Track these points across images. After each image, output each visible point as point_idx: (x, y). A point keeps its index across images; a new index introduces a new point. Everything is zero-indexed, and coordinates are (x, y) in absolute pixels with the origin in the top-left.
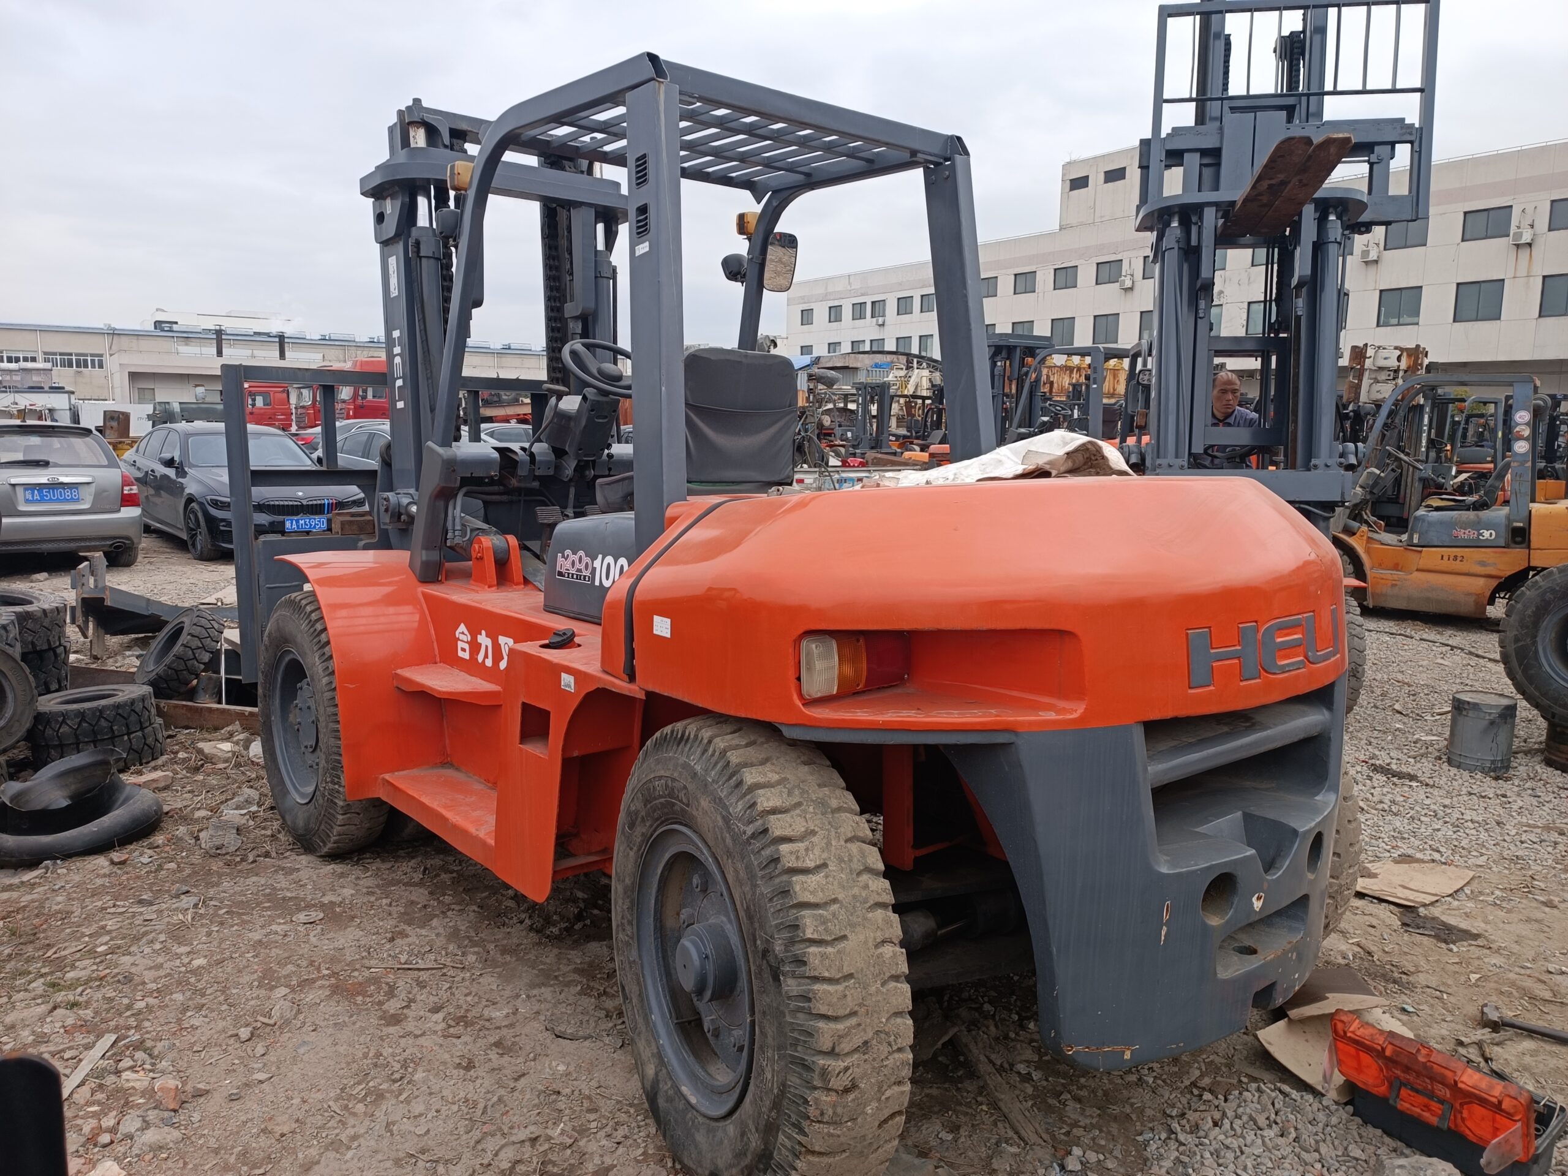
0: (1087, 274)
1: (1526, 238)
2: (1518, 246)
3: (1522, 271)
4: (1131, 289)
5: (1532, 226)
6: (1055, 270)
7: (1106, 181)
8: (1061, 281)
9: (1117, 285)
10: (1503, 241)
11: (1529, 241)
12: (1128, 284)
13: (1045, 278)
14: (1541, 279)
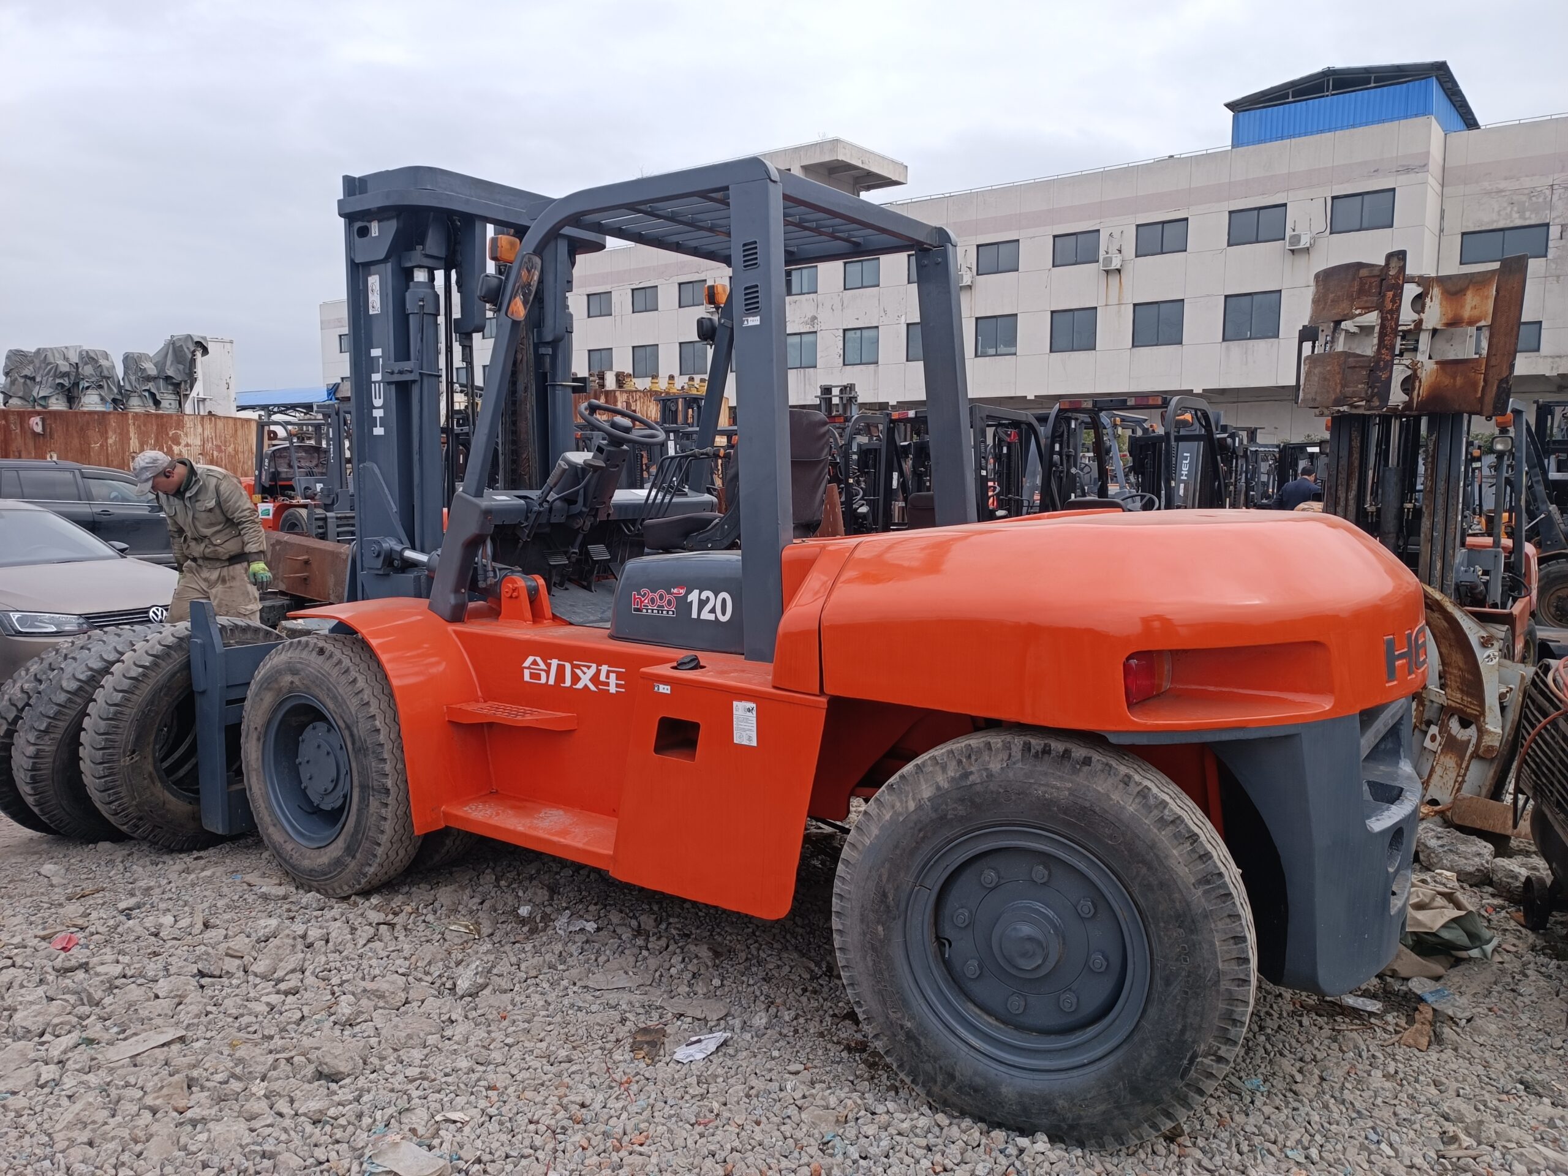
1: (1116, 264)
2: (1107, 272)
3: (1113, 300)
5: (1120, 251)
10: (1093, 266)
11: (1118, 267)
14: (1131, 307)
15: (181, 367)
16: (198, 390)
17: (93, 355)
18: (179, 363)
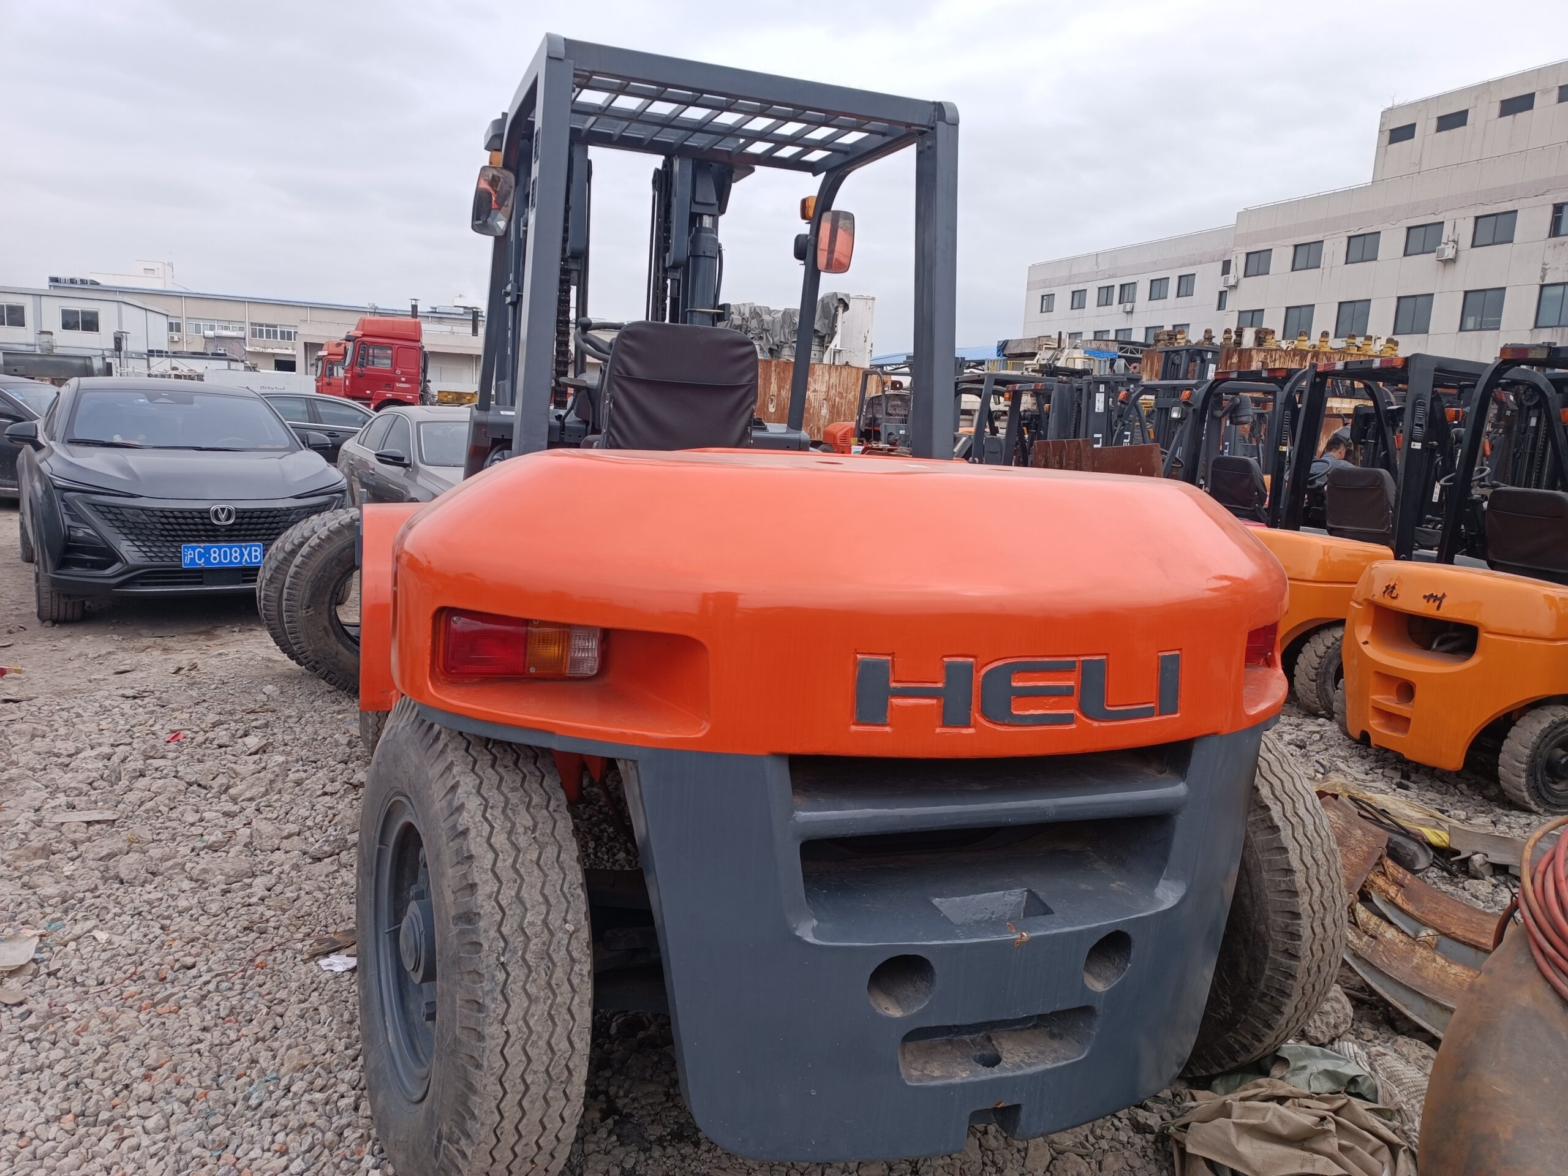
0: (1392, 242)
4: (1453, 261)
6: (1350, 238)
7: (1439, 130)
8: (1355, 253)
9: (1433, 256)
12: (1449, 253)
13: (1334, 249)
15: (827, 321)
16: (836, 343)
17: (758, 310)
18: (826, 318)
